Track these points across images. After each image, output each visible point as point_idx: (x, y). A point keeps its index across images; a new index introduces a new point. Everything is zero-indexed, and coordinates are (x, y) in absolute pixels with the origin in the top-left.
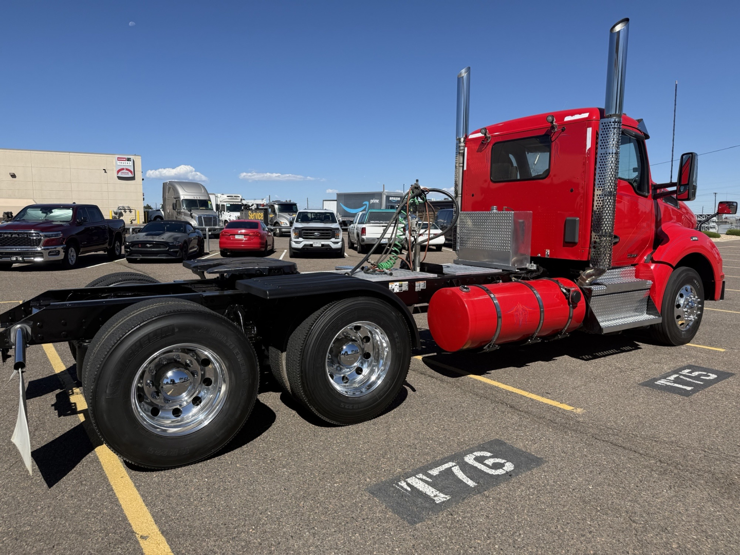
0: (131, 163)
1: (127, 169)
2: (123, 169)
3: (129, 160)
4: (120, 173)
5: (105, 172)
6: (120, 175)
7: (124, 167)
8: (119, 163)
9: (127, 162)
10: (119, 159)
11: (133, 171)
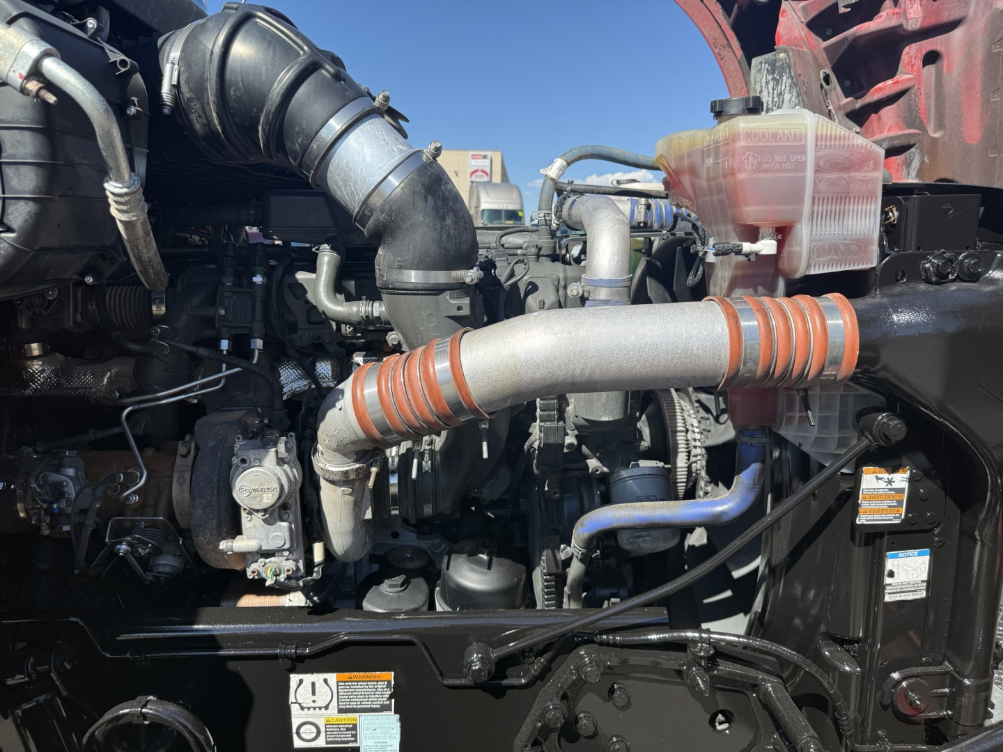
0: (487, 162)
1: (483, 171)
2: (477, 171)
3: (485, 157)
4: (474, 176)
5: (457, 175)
6: (474, 178)
7: (480, 168)
8: (473, 162)
9: (482, 160)
10: (474, 157)
11: (489, 172)
